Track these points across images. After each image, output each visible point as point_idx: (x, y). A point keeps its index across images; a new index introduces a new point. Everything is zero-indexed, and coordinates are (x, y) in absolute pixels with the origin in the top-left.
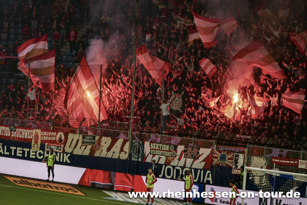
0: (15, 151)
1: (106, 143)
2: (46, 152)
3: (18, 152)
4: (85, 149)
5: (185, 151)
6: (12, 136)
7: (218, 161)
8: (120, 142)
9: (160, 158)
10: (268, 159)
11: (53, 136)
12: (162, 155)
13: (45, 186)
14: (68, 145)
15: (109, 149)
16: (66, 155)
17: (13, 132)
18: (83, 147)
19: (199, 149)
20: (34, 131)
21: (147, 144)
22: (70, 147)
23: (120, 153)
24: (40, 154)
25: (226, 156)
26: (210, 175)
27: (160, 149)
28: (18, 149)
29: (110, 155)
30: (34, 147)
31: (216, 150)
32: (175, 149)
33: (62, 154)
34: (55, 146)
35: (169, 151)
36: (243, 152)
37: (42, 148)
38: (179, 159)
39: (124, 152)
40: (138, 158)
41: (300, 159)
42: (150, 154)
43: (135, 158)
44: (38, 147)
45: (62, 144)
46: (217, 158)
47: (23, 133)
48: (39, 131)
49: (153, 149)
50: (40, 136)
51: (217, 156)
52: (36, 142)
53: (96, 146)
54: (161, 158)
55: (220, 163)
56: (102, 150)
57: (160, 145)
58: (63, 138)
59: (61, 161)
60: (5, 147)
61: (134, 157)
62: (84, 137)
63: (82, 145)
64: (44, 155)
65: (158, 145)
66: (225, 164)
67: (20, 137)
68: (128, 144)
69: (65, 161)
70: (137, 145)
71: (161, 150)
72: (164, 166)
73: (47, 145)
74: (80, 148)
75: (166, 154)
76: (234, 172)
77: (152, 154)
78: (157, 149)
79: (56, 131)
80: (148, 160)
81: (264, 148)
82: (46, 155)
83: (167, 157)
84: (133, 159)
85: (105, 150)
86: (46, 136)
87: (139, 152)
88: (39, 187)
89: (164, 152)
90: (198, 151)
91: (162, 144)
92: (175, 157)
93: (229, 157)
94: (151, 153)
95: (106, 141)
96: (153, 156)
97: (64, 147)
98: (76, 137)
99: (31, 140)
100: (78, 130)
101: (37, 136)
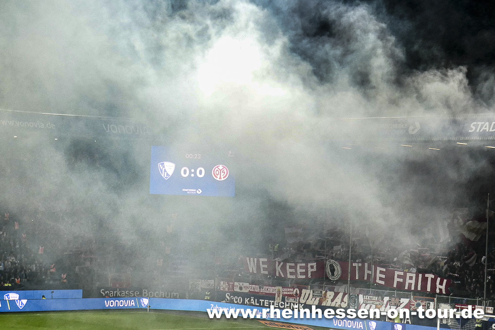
0: (264, 302)
1: (330, 296)
3: (265, 303)
5: (390, 301)
6: (261, 291)
7: (415, 307)
8: (340, 295)
9: (371, 306)
10: (452, 305)
11: (291, 291)
13: (288, 327)
14: (302, 297)
15: (332, 300)
16: (301, 305)
17: (261, 289)
18: (314, 299)
19: (400, 299)
20: (277, 288)
21: (361, 296)
22: (303, 299)
23: (341, 303)
24: (282, 305)
25: (420, 304)
27: (371, 299)
28: (266, 301)
29: (333, 304)
30: (277, 299)
31: (413, 300)
32: (382, 299)
33: (298, 304)
35: (378, 301)
36: (433, 301)
37: (283, 300)
38: (386, 307)
39: (344, 302)
40: (355, 306)
42: (364, 303)
43: (353, 306)
44: (280, 300)
45: (298, 297)
46: (414, 305)
47: (269, 290)
48: (280, 288)
50: (281, 291)
51: (414, 303)
52: (279, 296)
53: (323, 298)
55: (416, 309)
56: (327, 301)
57: (371, 297)
58: (298, 292)
60: (256, 300)
61: (351, 306)
62: (313, 292)
63: (312, 298)
64: (284, 305)
65: (369, 296)
67: (267, 292)
68: (347, 296)
70: (353, 297)
71: (372, 301)
73: (287, 298)
74: (311, 300)
78: (368, 299)
79: (293, 287)
82: (286, 305)
83: (376, 305)
85: (330, 301)
86: (286, 291)
87: (355, 302)
88: (284, 327)
89: (374, 302)
92: (382, 305)
93: (423, 304)
95: (330, 294)
96: (366, 305)
97: (299, 299)
98: (308, 292)
99: (275, 294)
100: (309, 287)
101: (279, 291)
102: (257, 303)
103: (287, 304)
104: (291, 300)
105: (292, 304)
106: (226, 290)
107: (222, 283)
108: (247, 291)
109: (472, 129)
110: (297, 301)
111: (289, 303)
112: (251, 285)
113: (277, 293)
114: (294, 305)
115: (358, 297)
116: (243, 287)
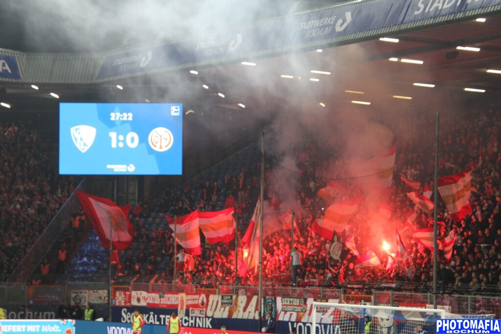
0: (164, 319)
1: (242, 302)
2: (190, 318)
4: (224, 310)
6: (162, 303)
8: (254, 301)
9: (291, 314)
10: (394, 306)
11: (196, 299)
12: (293, 311)
14: (209, 307)
15: (245, 309)
16: (209, 319)
17: (162, 299)
18: (223, 309)
19: (327, 301)
20: (180, 296)
21: (279, 299)
22: (211, 310)
23: (255, 312)
24: (186, 321)
26: (339, 330)
29: (245, 316)
30: (180, 313)
31: (344, 300)
32: (305, 303)
33: (204, 319)
34: (198, 310)
35: (300, 306)
37: (187, 314)
38: (309, 314)
41: (428, 304)
42: (283, 311)
44: (183, 314)
45: (205, 307)
47: (171, 299)
48: (183, 295)
49: (285, 305)
50: (185, 300)
52: (182, 308)
53: (233, 307)
56: (239, 311)
57: (291, 300)
58: (205, 300)
59: (204, 326)
60: (156, 316)
62: (222, 298)
63: (221, 307)
64: (188, 321)
65: (289, 299)
67: (168, 303)
69: (207, 327)
70: (269, 302)
71: (292, 305)
72: (295, 324)
73: (192, 310)
74: (220, 311)
75: (297, 309)
78: (288, 304)
79: (198, 293)
80: (280, 318)
81: (390, 294)
82: (191, 321)
83: (298, 312)
85: (241, 309)
86: (190, 299)
87: (271, 310)
89: (295, 307)
91: (293, 298)
92: (305, 312)
95: (242, 300)
96: (285, 314)
97: (206, 310)
98: (216, 298)
99: (177, 305)
100: (217, 290)
101: (182, 301)
102: (158, 321)
103: (192, 319)
104: (197, 313)
105: (198, 319)
106: (123, 304)
107: (118, 293)
108: (145, 304)
109: (419, 9)
110: (203, 314)
111: (194, 318)
112: (150, 294)
113: (180, 303)
114: (200, 320)
115: (275, 302)
116: (141, 299)
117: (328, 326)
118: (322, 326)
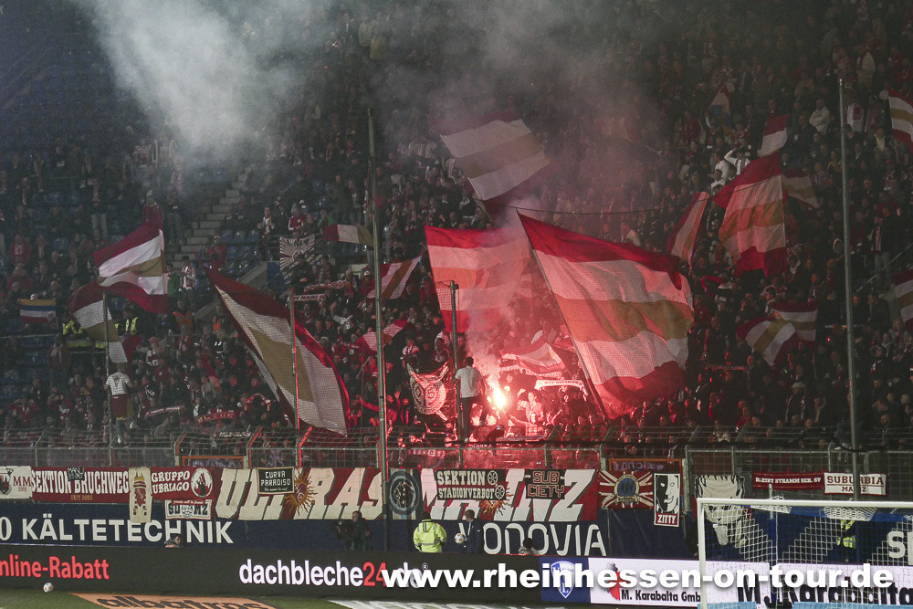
0: (89, 529)
1: (320, 483)
2: (167, 523)
3: (96, 530)
4: (269, 503)
5: (526, 482)
6: (77, 491)
7: (616, 497)
8: (357, 475)
10: (742, 480)
11: (182, 480)
12: (468, 498)
14: (223, 498)
15: (330, 499)
16: (222, 525)
17: (77, 482)
18: (264, 500)
19: (563, 474)
20: (132, 473)
21: (427, 476)
22: (228, 504)
23: (360, 504)
24: (154, 531)
25: (634, 483)
26: (599, 534)
27: (463, 483)
28: (95, 522)
29: (334, 512)
30: (135, 514)
31: (608, 470)
32: (502, 480)
33: (210, 524)
34: (189, 504)
35: (487, 486)
36: (676, 469)
37: (158, 513)
38: (516, 504)
39: (371, 500)
40: (409, 512)
41: (827, 471)
42: (439, 499)
43: (401, 513)
44: (145, 514)
45: (208, 498)
46: (610, 489)
47: (104, 482)
48: (145, 472)
49: (444, 486)
50: (148, 484)
51: (612, 484)
52: (140, 501)
53: (295, 494)
54: (467, 505)
55: (620, 503)
56: (313, 503)
57: (462, 474)
58: (209, 482)
59: (210, 540)
60: (61, 522)
61: (397, 511)
62: (262, 476)
63: (260, 496)
64: (163, 530)
65: (456, 472)
66: (634, 503)
67: (98, 492)
68: (378, 479)
69: (219, 541)
70: (402, 480)
73: (170, 505)
74: (256, 504)
75: (479, 493)
76: (659, 521)
77: (443, 499)
78: (453, 483)
79: (189, 466)
81: (729, 454)
82: (169, 531)
83: (482, 501)
84: (396, 516)
85: (320, 500)
86: (165, 482)
87: (408, 498)
89: (475, 489)
90: (561, 478)
91: (467, 470)
92: (504, 498)
93: (643, 483)
94: (441, 497)
95: (321, 478)
96: (446, 505)
97: (214, 504)
98: (243, 476)
99: (125, 497)
100: (246, 459)
101: (140, 485)
102: (66, 533)
103: (173, 524)
104: (186, 510)
105: (190, 526)
108: (26, 494)
110: (205, 513)
111: (179, 523)
112: (38, 473)
113: (133, 491)
114: (197, 528)
115: (417, 480)
116: (11, 483)
117: (569, 527)
118: (552, 527)
